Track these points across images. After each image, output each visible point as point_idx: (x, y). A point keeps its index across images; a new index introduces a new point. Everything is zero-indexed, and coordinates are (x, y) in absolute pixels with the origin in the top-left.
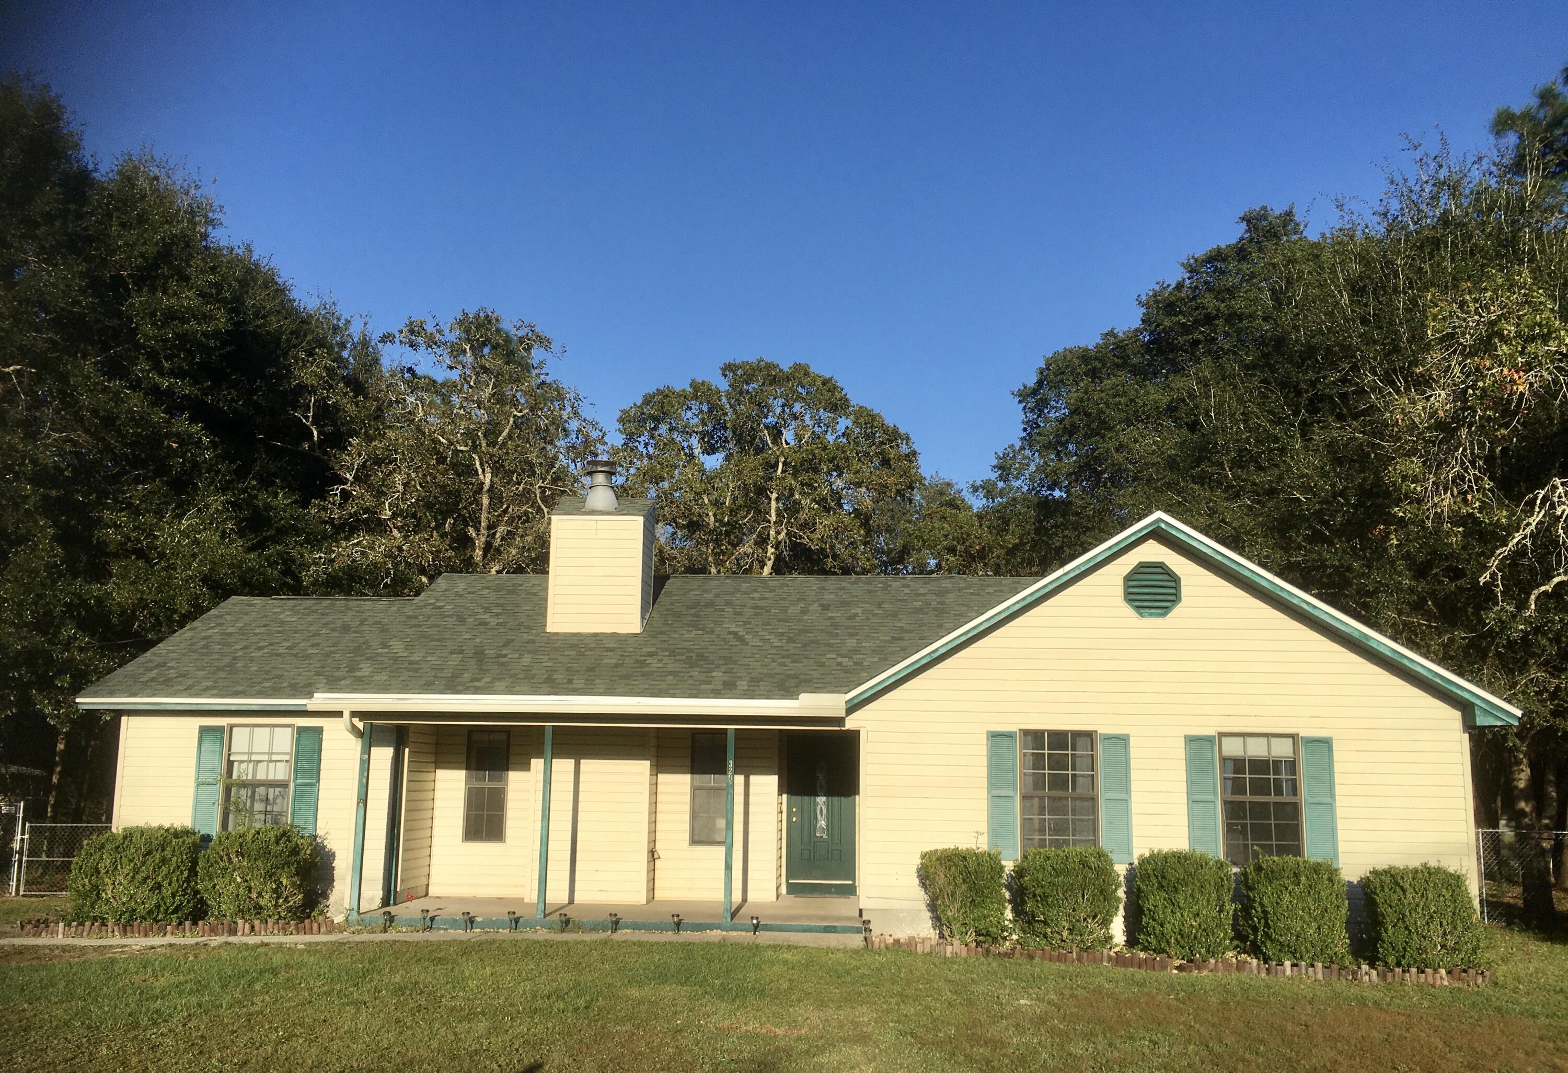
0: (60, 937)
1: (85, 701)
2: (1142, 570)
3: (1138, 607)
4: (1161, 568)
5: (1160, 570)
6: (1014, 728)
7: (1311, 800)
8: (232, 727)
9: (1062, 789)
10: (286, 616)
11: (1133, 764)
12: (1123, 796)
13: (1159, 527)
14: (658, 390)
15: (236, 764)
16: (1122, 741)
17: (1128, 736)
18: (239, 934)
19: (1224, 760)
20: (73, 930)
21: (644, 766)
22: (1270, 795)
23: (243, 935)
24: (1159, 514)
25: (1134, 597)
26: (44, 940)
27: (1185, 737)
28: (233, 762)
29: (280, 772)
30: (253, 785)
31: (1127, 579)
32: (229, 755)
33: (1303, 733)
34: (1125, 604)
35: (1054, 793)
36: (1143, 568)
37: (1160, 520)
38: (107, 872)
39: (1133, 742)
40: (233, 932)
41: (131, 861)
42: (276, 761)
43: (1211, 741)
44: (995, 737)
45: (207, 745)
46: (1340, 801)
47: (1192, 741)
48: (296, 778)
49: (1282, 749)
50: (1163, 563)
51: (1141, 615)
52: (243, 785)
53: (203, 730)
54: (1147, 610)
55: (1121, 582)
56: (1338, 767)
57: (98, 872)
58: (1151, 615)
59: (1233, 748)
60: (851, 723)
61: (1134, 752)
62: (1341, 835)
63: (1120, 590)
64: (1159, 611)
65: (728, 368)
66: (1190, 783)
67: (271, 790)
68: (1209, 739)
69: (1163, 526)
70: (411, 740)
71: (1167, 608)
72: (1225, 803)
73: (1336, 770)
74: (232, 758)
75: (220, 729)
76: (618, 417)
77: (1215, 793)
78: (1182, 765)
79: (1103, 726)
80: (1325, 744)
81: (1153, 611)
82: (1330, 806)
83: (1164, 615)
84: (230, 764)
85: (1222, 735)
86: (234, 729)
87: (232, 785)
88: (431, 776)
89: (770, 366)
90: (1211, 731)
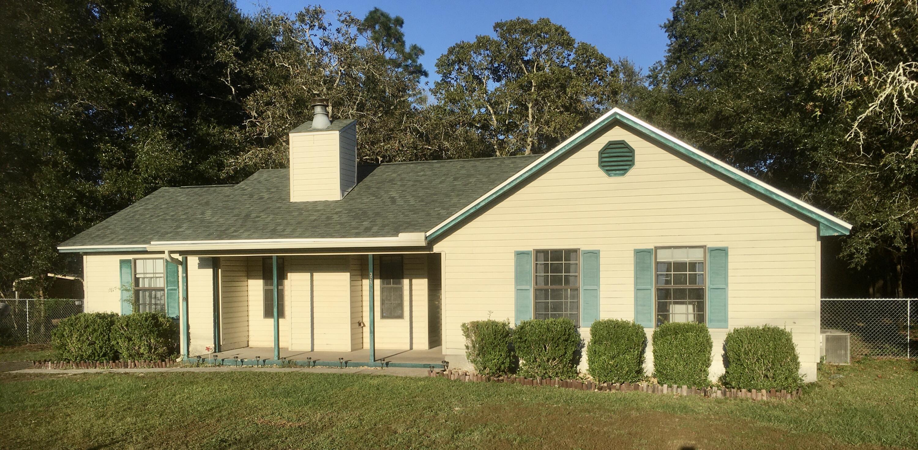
0: (49, 369)
1: (62, 248)
2: (611, 146)
3: (607, 170)
4: (622, 144)
5: (623, 146)
6: (531, 249)
7: (712, 287)
8: (135, 260)
9: (559, 285)
10: (183, 198)
11: (602, 268)
12: (595, 287)
13: (616, 118)
14: (456, 44)
15: (141, 279)
16: (595, 255)
17: (599, 251)
18: (129, 367)
19: (657, 263)
20: (55, 365)
21: (346, 276)
22: (686, 284)
23: (131, 368)
24: (616, 110)
25: (606, 164)
26: (43, 371)
27: (635, 250)
28: (139, 278)
29: (160, 283)
30: (150, 290)
31: (601, 153)
32: (135, 275)
33: (710, 245)
34: (599, 169)
35: (554, 287)
36: (611, 145)
37: (616, 113)
38: (68, 336)
39: (602, 254)
40: (126, 366)
41: (78, 330)
42: (157, 277)
43: (650, 252)
44: (519, 254)
45: (124, 270)
46: (730, 287)
47: (638, 252)
48: (167, 286)
49: (696, 256)
50: (624, 141)
51: (609, 175)
52: (145, 290)
53: (122, 262)
54: (614, 172)
55: (597, 155)
56: (730, 266)
57: (64, 336)
58: (615, 175)
59: (664, 256)
60: (436, 249)
61: (602, 261)
62: (730, 308)
63: (596, 160)
64: (621, 172)
65: (498, 26)
66: (637, 278)
67: (159, 293)
68: (649, 251)
69: (618, 117)
70: (222, 264)
71: (626, 169)
72: (658, 290)
73: (729, 268)
74: (137, 276)
75: (129, 261)
76: (435, 63)
77: (651, 284)
78: (632, 268)
79: (584, 246)
80: (723, 251)
81: (618, 172)
82: (724, 289)
83: (623, 174)
84: (137, 280)
85: (656, 248)
86: (137, 261)
87: (140, 290)
88: (245, 283)
89: (526, 22)
90: (651, 246)
